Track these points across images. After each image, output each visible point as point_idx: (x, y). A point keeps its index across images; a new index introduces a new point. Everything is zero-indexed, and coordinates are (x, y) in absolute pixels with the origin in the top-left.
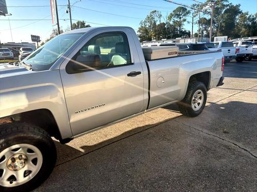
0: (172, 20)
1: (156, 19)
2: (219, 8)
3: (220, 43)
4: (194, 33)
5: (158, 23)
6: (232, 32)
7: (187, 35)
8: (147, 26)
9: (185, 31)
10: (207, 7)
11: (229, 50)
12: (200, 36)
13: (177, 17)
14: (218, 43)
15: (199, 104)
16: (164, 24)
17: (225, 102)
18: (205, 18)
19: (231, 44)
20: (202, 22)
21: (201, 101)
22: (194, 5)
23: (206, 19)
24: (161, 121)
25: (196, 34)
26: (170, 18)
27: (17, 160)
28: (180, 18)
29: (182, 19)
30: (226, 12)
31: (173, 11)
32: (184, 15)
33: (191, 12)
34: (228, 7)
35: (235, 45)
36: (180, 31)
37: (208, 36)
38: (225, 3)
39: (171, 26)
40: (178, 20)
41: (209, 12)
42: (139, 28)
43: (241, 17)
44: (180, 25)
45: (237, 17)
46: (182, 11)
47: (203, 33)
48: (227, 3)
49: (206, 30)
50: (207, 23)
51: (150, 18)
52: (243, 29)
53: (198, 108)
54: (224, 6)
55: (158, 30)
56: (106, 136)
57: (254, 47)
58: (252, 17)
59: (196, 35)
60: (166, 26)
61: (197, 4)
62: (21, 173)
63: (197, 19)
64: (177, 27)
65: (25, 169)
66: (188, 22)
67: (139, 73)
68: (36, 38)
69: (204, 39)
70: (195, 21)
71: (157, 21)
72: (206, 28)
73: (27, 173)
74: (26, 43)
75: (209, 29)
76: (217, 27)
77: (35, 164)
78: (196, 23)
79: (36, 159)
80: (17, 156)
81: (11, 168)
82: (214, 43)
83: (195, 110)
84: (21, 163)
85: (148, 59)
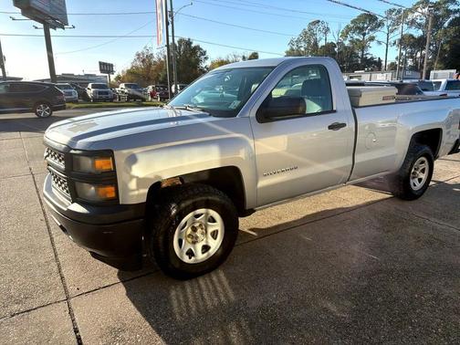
0: (349, 38)
1: (319, 35)
2: (440, 16)
3: (444, 81)
4: (388, 63)
5: (321, 43)
7: (375, 65)
8: (302, 49)
9: (372, 58)
10: (416, 14)
12: (401, 68)
13: (359, 33)
14: (440, 82)
15: (420, 180)
16: (333, 45)
18: (411, 35)
20: (406, 42)
21: (424, 176)
22: (391, 11)
23: (413, 37)
25: (392, 64)
26: (345, 34)
28: (364, 35)
29: (367, 37)
30: (451, 24)
31: (352, 22)
32: (371, 30)
33: (385, 23)
34: (457, 15)
36: (362, 58)
37: (415, 68)
38: (452, 7)
39: (346, 48)
40: (361, 38)
41: (419, 25)
42: (287, 52)
44: (363, 48)
46: (368, 21)
47: (406, 62)
48: (456, 7)
49: (412, 57)
50: (420, 43)
51: (308, 35)
53: (419, 186)
54: (449, 12)
59: (393, 67)
60: (336, 49)
61: (397, 8)
63: (396, 36)
64: (357, 51)
65: (204, 243)
66: (379, 43)
67: (344, 125)
68: (106, 68)
69: (409, 73)
70: (391, 41)
71: (321, 39)
72: (412, 53)
73: (206, 248)
74: (91, 75)
75: (419, 55)
76: (435, 53)
77: (215, 239)
78: (395, 43)
79: (217, 231)
80: (197, 225)
81: (190, 239)
82: (431, 83)
83: (415, 188)
84: (202, 234)
85: (355, 105)
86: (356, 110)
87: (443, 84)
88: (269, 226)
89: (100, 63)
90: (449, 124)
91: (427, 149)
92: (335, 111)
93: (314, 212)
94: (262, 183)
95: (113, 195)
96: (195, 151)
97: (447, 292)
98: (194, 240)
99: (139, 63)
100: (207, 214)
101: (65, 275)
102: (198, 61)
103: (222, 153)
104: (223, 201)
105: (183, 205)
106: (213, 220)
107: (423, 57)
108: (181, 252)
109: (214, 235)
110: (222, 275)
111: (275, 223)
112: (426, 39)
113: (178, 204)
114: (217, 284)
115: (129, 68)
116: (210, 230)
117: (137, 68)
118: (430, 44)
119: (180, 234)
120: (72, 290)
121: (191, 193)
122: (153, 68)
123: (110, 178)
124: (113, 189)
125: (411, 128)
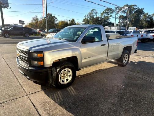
0: (104, 15)
1: (94, 14)
2: (131, 10)
5: (95, 17)
6: (139, 24)
7: (112, 25)
8: (89, 18)
9: (111, 22)
11: (137, 35)
12: (120, 26)
14: (131, 31)
15: (126, 61)
17: (137, 61)
18: (123, 15)
19: (138, 32)
20: (121, 17)
21: (127, 60)
22: (116, 8)
24: (109, 68)
25: (117, 24)
26: (102, 14)
27: (66, 74)
28: (108, 15)
29: (109, 15)
30: (135, 12)
31: (105, 10)
32: (111, 13)
33: (115, 11)
34: (137, 10)
35: (140, 33)
36: (108, 22)
37: (124, 26)
39: (102, 18)
40: (107, 16)
41: (125, 12)
42: (84, 19)
43: (144, 15)
44: (108, 19)
45: (142, 16)
46: (109, 10)
47: (121, 24)
48: (136, 7)
49: (123, 22)
50: (125, 18)
51: (91, 14)
52: (145, 23)
54: (134, 9)
55: (95, 21)
56: (86, 72)
57: (151, 34)
58: (150, 16)
59: (117, 25)
60: (100, 19)
62: (65, 79)
63: (118, 15)
64: (106, 20)
65: (66, 78)
66: (113, 17)
67: (105, 45)
68: (22, 22)
69: (122, 27)
70: (117, 17)
71: (94, 15)
72: (123, 21)
73: (67, 80)
74: (17, 25)
75: (125, 22)
76: (130, 21)
77: (70, 77)
78: (118, 18)
79: (70, 75)
80: (65, 73)
81: (63, 77)
82: (129, 31)
83: (124, 63)
84: (66, 76)
85: (108, 39)
86: (108, 40)
87: (132, 31)
88: (83, 74)
89: (19, 20)
90: (134, 44)
91: (128, 51)
92: (103, 41)
93: (96, 70)
94: (83, 61)
95: (43, 64)
96: (65, 52)
97: (133, 90)
98: (64, 77)
99: (34, 21)
100: (68, 70)
101: (24, 89)
102: (54, 21)
103: (72, 53)
104: (72, 66)
105: (62, 67)
106: (69, 72)
107: (126, 22)
108: (61, 81)
109: (70, 76)
110: (72, 87)
111: (85, 73)
112: (127, 17)
113: (60, 67)
114: (71, 90)
115: (30, 23)
116: (68, 75)
117: (33, 23)
118: (129, 18)
119: (60, 76)
120: (28, 93)
121: (64, 64)
122: (38, 23)
123: (42, 59)
124: (43, 62)
125: (123, 46)
